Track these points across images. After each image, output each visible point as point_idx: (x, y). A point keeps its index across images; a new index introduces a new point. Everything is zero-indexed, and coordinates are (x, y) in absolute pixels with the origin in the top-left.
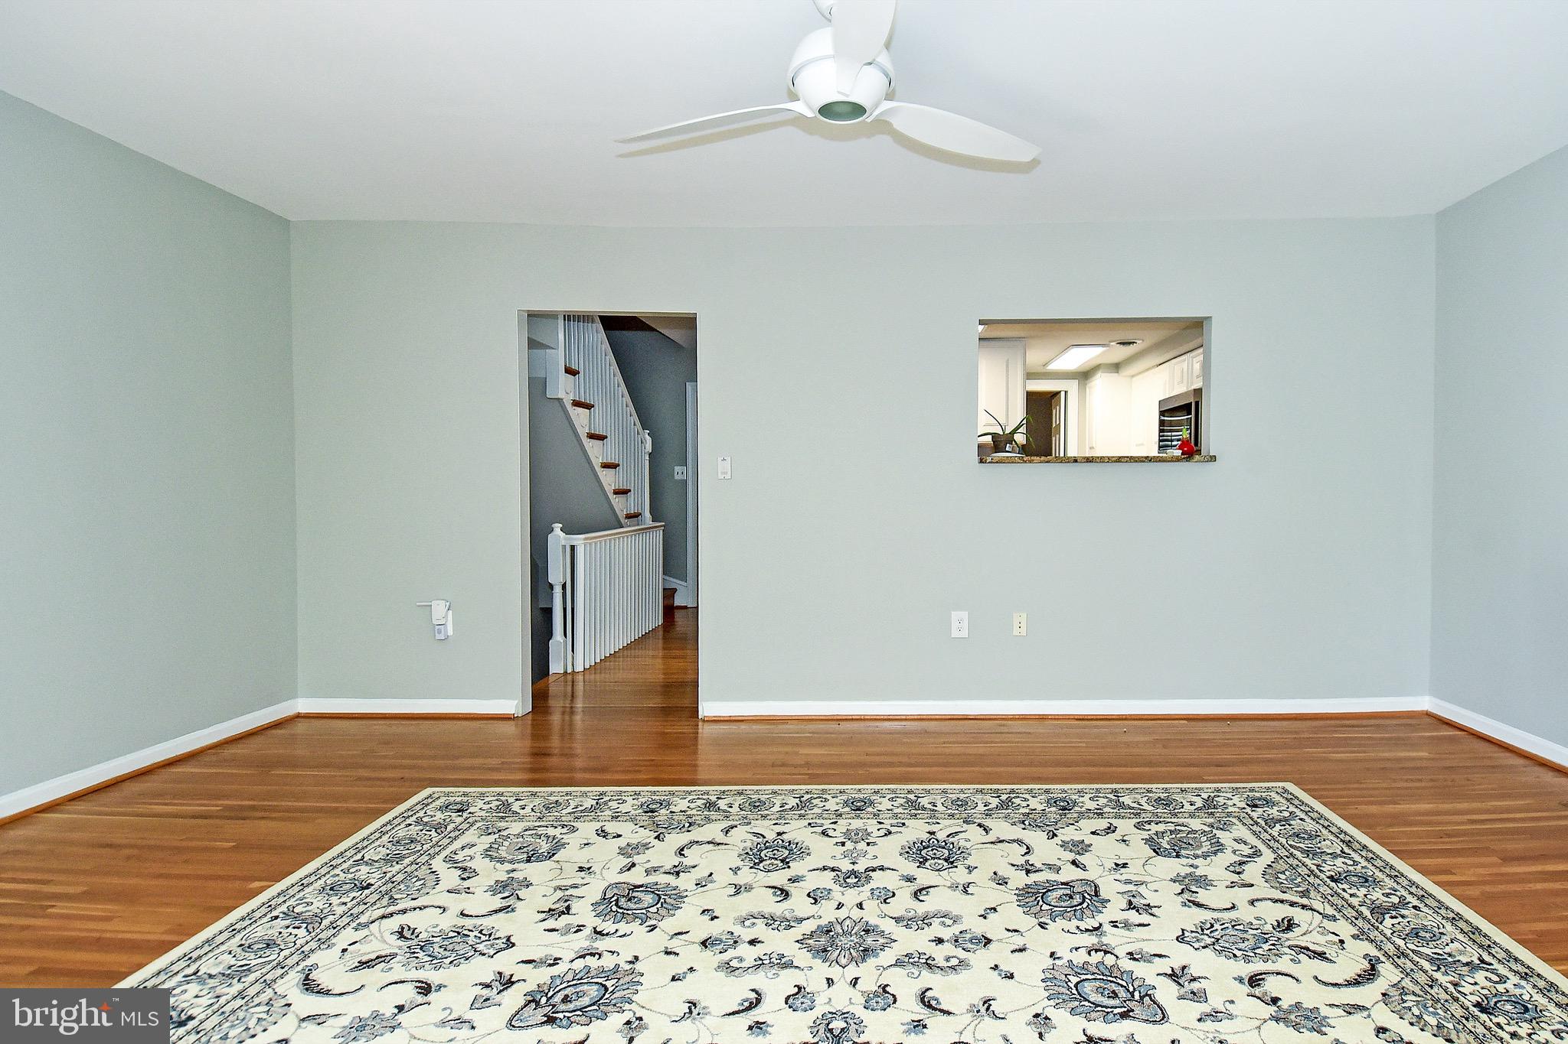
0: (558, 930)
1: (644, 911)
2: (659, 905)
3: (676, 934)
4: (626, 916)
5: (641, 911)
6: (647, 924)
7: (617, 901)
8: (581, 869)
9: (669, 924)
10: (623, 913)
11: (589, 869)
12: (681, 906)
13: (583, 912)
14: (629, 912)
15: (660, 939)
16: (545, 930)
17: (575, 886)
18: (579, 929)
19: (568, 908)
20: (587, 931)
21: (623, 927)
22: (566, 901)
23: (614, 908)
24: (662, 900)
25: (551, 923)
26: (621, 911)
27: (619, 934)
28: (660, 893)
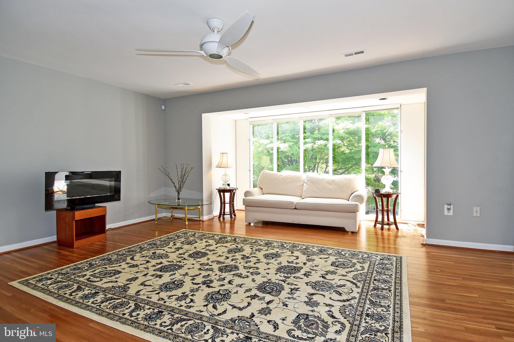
0: (294, 285)
1: (270, 284)
2: (265, 285)
3: (265, 277)
4: (276, 284)
5: (271, 285)
6: (271, 281)
7: (277, 290)
8: (286, 305)
9: (265, 280)
10: (276, 285)
11: (284, 305)
12: (260, 284)
13: (287, 288)
14: (274, 285)
15: (269, 277)
16: (298, 285)
17: (289, 298)
18: (288, 284)
19: (291, 291)
20: (287, 282)
21: (277, 282)
22: (292, 293)
23: (278, 287)
24: (264, 287)
25: (296, 287)
26: (276, 286)
27: (279, 280)
28: (263, 289)
